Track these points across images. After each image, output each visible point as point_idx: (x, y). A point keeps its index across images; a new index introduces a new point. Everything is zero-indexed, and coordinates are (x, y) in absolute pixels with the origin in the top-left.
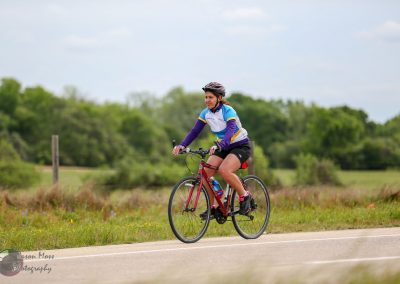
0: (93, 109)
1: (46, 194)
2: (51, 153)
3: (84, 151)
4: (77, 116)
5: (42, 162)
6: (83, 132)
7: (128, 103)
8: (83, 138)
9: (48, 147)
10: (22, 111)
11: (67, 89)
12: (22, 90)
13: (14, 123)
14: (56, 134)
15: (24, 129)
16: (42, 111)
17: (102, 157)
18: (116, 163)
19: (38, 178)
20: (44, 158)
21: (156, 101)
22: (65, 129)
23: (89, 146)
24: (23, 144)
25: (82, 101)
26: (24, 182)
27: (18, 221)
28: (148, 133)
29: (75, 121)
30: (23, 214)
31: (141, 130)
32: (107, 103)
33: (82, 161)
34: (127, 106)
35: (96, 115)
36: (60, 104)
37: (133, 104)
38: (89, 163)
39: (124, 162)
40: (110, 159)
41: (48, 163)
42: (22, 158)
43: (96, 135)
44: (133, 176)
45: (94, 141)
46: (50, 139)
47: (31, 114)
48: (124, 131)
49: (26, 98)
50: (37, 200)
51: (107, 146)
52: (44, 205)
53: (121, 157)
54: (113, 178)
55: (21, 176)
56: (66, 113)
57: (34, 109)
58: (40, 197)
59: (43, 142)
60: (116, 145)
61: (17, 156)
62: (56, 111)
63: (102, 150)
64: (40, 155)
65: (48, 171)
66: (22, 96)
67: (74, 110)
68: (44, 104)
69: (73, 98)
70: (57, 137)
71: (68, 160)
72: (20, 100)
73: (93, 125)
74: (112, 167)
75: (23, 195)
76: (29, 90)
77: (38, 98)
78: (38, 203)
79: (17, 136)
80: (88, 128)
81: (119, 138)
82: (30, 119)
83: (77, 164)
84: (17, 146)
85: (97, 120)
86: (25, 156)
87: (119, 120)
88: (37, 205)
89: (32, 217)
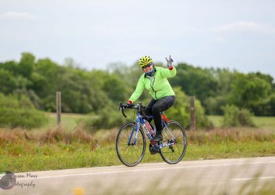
0: (85, 74)
1: (52, 132)
2: (55, 104)
3: (78, 103)
4: (73, 79)
5: (50, 110)
6: (77, 89)
7: (108, 70)
8: (77, 94)
9: (54, 100)
10: (36, 75)
11: (66, 59)
12: (36, 61)
13: (30, 83)
14: (58, 91)
15: (37, 87)
16: (50, 75)
17: (90, 107)
18: (100, 111)
19: (47, 121)
20: (51, 107)
21: (126, 68)
22: (65, 87)
23: (82, 99)
24: (36, 97)
25: (78, 69)
26: (37, 124)
27: (33, 150)
28: (122, 90)
29: (72, 82)
30: (36, 146)
31: (117, 88)
32: (94, 70)
33: (77, 109)
34: (107, 72)
35: (86, 78)
36: (61, 70)
37: (111, 71)
38: (82, 111)
39: (105, 110)
40: (95, 109)
41: (54, 111)
42: (36, 107)
43: (86, 91)
44: (111, 120)
45: (85, 96)
46: (55, 94)
47: (43, 77)
48: (105, 89)
49: (39, 66)
50: (46, 136)
51: (94, 100)
52: (51, 140)
53: (103, 107)
54: (98, 121)
55: (35, 120)
56: (65, 77)
57: (44, 74)
58: (48, 134)
59: (50, 97)
60: (100, 99)
61: (33, 106)
62: (59, 76)
63: (90, 102)
64: (48, 105)
65: (53, 116)
66: (36, 65)
67: (71, 75)
68: (50, 70)
69: (70, 67)
70: (60, 93)
71: (67, 109)
72: (34, 68)
73: (84, 85)
74: (97, 114)
75: (36, 133)
76: (40, 61)
77: (47, 66)
78: (47, 138)
79: (32, 92)
80: (81, 87)
81: (102, 94)
82: (41, 81)
83: (74, 111)
84: (32, 99)
85: (87, 82)
86: (38, 106)
87: (102, 82)
88: (46, 139)
89: (42, 147)
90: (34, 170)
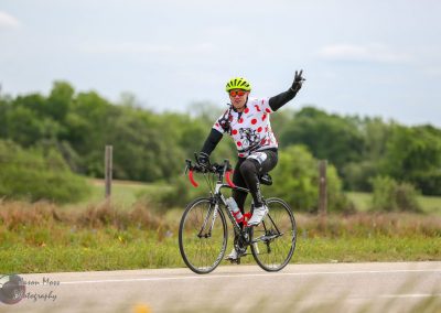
0: (151, 119)
1: (96, 210)
2: (103, 165)
3: (140, 164)
4: (133, 125)
5: (93, 174)
6: (138, 143)
7: (188, 113)
8: (138, 150)
9: (101, 159)
10: (74, 118)
11: (124, 95)
12: (75, 95)
13: (64, 130)
14: (110, 144)
15: (75, 138)
16: (96, 119)
17: (159, 172)
18: (173, 179)
19: (88, 192)
20: (96, 171)
22: (120, 139)
23: (146, 158)
24: (73, 154)
25: (139, 109)
26: (74, 196)
27: (65, 238)
29: (131, 131)
30: (70, 231)
32: (166, 112)
33: (137, 176)
34: (187, 116)
35: (153, 125)
36: (114, 112)
37: (193, 116)
38: (145, 177)
40: (167, 175)
41: (100, 176)
42: (72, 169)
43: (153, 146)
44: (192, 194)
45: (151, 154)
46: (104, 149)
47: (84, 122)
48: (184, 144)
49: (79, 104)
50: (86, 216)
51: (165, 160)
52: (94, 222)
54: (170, 195)
55: (70, 190)
56: (121, 122)
57: (87, 116)
58: (91, 213)
59: (95, 153)
60: (175, 159)
61: (67, 167)
62: (110, 120)
63: (158, 163)
64: (91, 167)
65: (99, 185)
66: (75, 102)
67: (130, 119)
68: (97, 111)
69: (129, 107)
70: (111, 147)
71: (122, 174)
72: (72, 106)
73: (150, 136)
74: (169, 182)
75: (70, 210)
76: (82, 95)
77: (92, 104)
78: (88, 220)
79: (66, 145)
80: (145, 139)
81: (179, 151)
82: (82, 128)
83: (132, 177)
84: (66, 156)
85: (155, 131)
86: (75, 167)
87: (179, 132)
88: (86, 221)
89: (81, 234)
90: (65, 270)
